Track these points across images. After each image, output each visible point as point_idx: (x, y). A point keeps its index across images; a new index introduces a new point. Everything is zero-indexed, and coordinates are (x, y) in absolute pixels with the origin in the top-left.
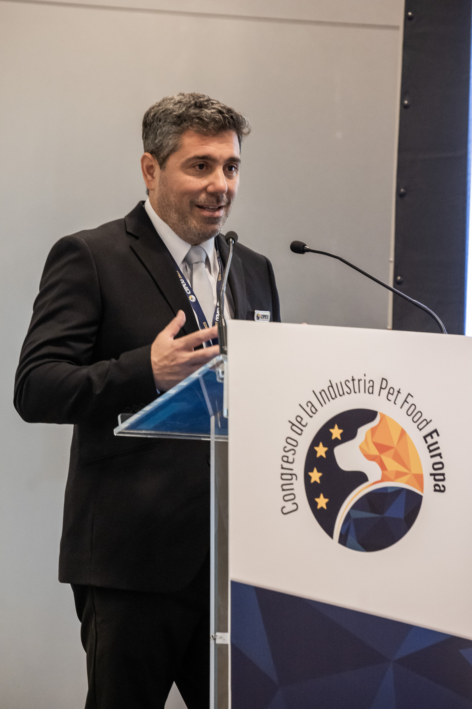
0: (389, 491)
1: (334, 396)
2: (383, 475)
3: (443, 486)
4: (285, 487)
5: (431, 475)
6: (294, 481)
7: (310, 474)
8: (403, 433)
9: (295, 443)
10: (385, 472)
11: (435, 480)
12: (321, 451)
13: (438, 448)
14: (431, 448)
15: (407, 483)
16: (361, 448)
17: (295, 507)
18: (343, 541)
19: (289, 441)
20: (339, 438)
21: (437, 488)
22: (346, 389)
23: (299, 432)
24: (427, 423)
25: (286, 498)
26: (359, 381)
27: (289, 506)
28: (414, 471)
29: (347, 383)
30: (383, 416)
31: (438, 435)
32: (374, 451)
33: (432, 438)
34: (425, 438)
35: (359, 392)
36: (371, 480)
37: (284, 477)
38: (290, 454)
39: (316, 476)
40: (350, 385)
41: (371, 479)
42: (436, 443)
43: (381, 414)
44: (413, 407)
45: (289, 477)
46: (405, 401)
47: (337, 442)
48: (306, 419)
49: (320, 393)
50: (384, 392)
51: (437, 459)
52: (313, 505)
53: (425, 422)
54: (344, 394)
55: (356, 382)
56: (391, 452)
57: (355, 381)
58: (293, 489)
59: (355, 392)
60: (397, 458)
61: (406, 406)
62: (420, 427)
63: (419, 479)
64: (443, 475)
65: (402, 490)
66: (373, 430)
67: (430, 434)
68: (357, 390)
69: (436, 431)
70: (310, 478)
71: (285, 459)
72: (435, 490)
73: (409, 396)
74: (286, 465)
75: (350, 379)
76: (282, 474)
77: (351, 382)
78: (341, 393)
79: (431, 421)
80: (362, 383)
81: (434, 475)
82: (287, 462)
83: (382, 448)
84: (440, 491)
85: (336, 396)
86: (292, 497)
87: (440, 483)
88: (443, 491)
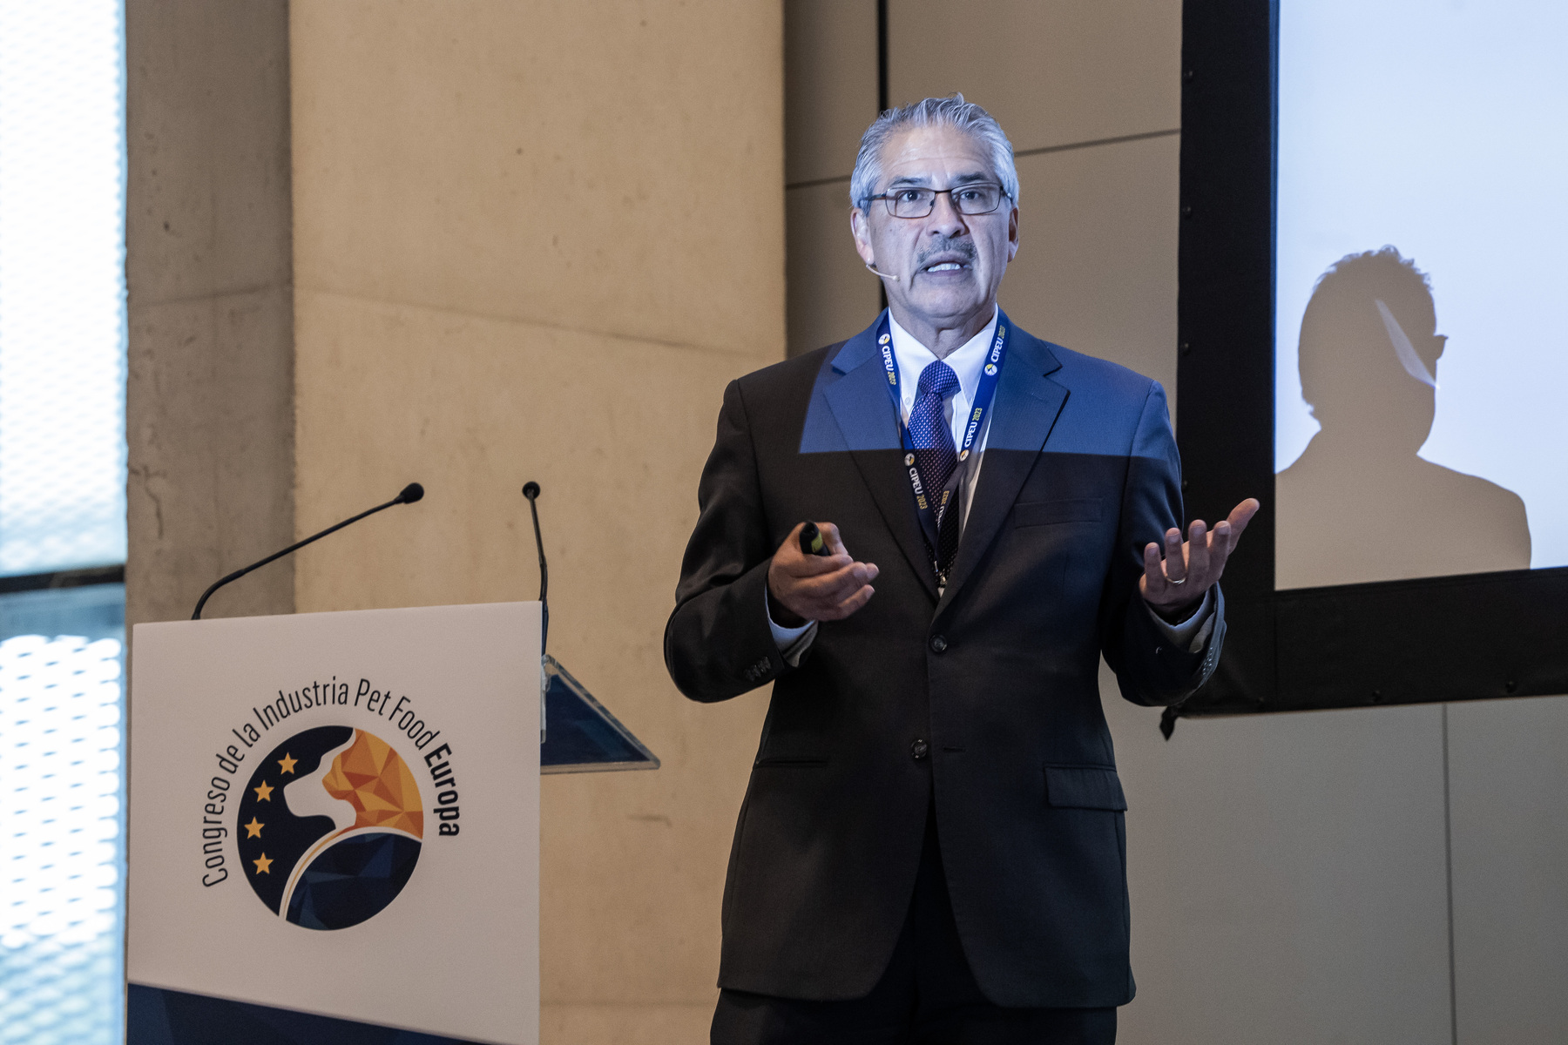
0: (368, 840)
1: (285, 713)
2: (358, 818)
3: (455, 826)
4: (208, 848)
5: (436, 811)
6: (222, 838)
7: (247, 826)
8: (392, 754)
9: (225, 785)
10: (362, 814)
11: (442, 818)
12: (264, 792)
13: (449, 771)
14: (437, 773)
15: (396, 826)
16: (325, 783)
17: (223, 874)
18: (294, 917)
19: (216, 782)
20: (292, 771)
21: (446, 829)
22: (304, 701)
23: (232, 768)
24: (432, 738)
25: (210, 863)
26: (325, 687)
27: (215, 874)
28: (409, 807)
29: (306, 692)
30: (361, 734)
31: (449, 752)
32: (346, 785)
33: (439, 757)
34: (428, 758)
35: (325, 703)
36: (339, 827)
37: (207, 834)
38: (217, 801)
39: (255, 829)
40: (311, 694)
41: (340, 825)
42: (446, 764)
43: (358, 731)
44: (410, 716)
45: (216, 833)
46: (397, 708)
47: (290, 778)
48: (242, 749)
49: (265, 711)
50: (364, 700)
51: (448, 787)
52: (249, 869)
53: (428, 736)
54: (300, 708)
55: (320, 690)
56: (373, 784)
57: (318, 689)
58: (220, 850)
59: (318, 704)
60: (382, 792)
61: (399, 715)
62: (420, 743)
63: (417, 819)
64: (456, 809)
65: (389, 836)
66: (345, 755)
67: (437, 753)
68: (321, 700)
69: (445, 747)
70: (247, 831)
71: (210, 809)
72: (442, 833)
73: (404, 701)
74: (211, 817)
75: (311, 686)
76: (205, 830)
77: (313, 690)
78: (297, 707)
79: (438, 733)
80: (329, 690)
81: (441, 811)
82: (213, 812)
83: (357, 780)
84: (450, 833)
85: (288, 713)
86: (219, 861)
87: (451, 823)
88: (456, 833)
